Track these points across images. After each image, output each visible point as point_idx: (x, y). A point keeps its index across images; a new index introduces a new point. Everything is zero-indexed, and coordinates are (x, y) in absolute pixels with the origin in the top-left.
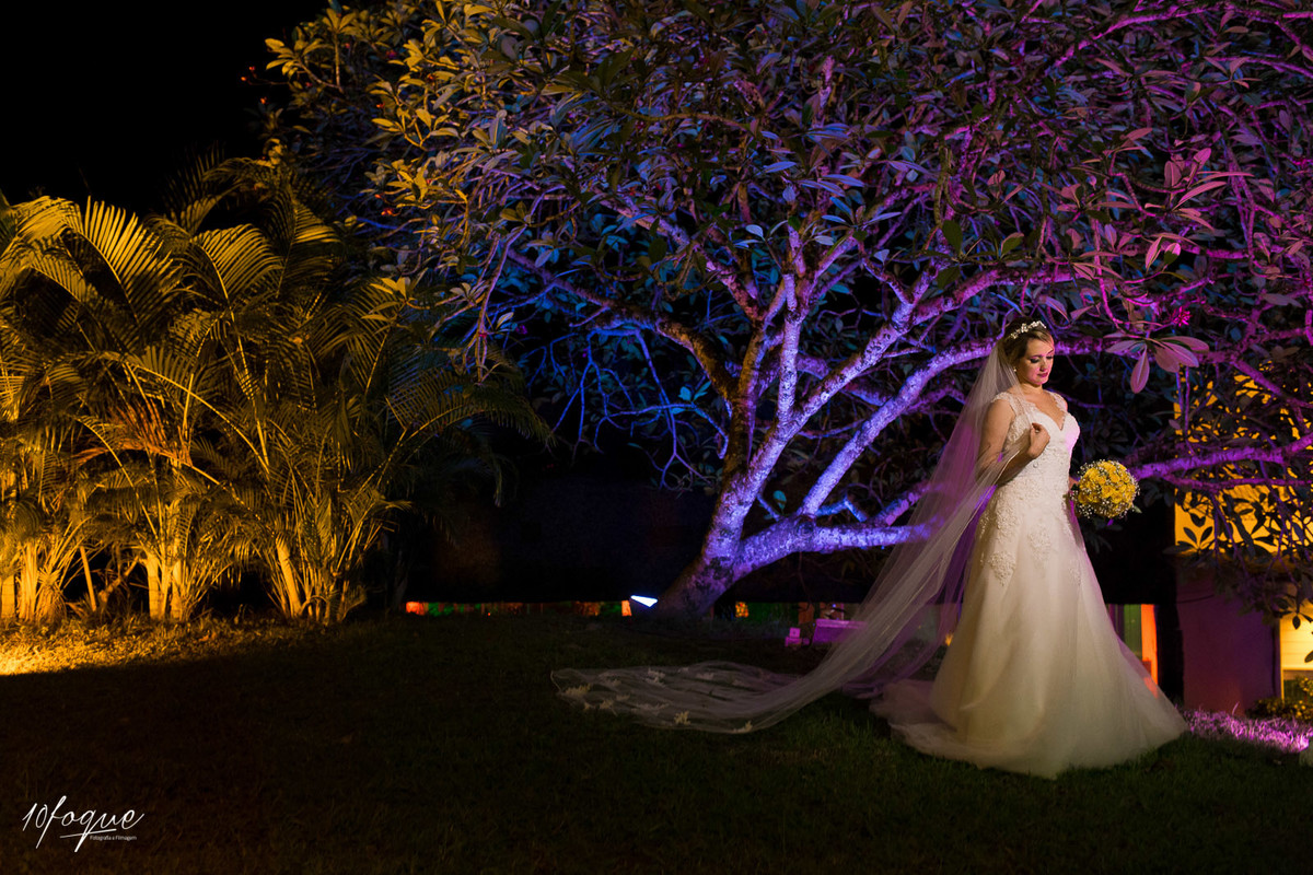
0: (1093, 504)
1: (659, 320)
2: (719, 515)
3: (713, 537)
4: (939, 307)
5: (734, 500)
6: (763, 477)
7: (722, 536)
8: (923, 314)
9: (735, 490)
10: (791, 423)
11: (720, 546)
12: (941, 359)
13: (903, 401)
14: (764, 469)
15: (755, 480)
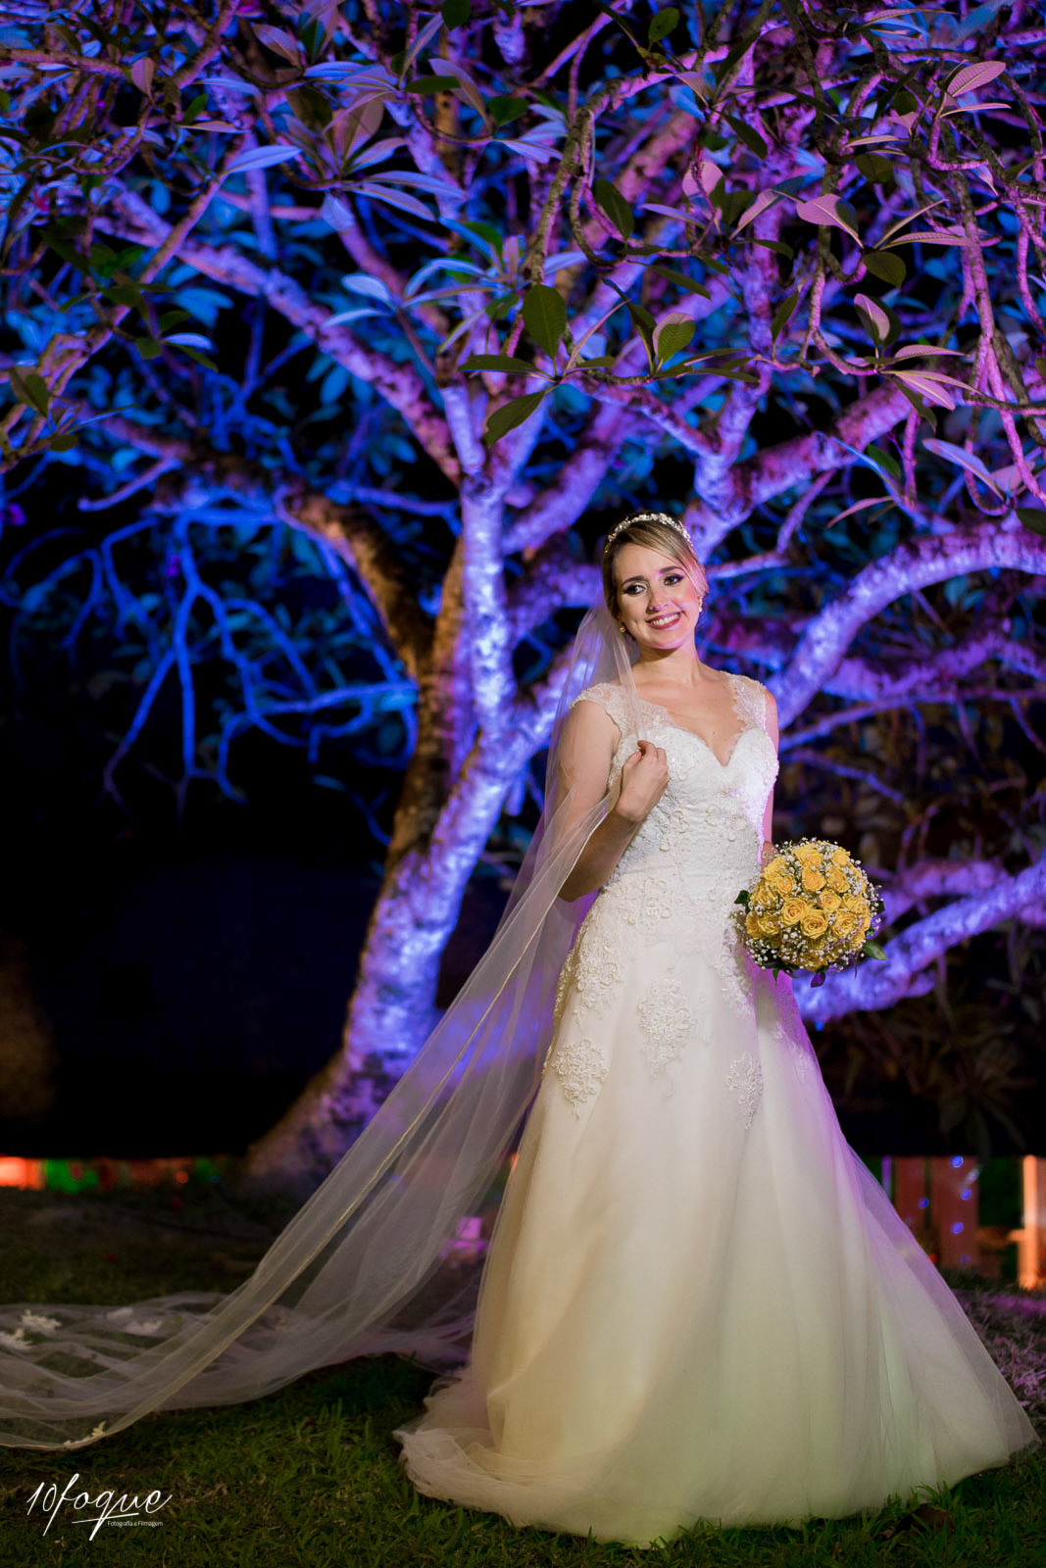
0: (767, 938)
1: (283, 491)
2: (372, 952)
3: (363, 1003)
4: (806, 458)
5: (404, 918)
6: (465, 863)
7: (382, 1000)
8: (772, 475)
9: (406, 894)
10: (510, 735)
11: (380, 1026)
12: (877, 577)
13: (801, 680)
14: (465, 843)
15: (446, 870)
